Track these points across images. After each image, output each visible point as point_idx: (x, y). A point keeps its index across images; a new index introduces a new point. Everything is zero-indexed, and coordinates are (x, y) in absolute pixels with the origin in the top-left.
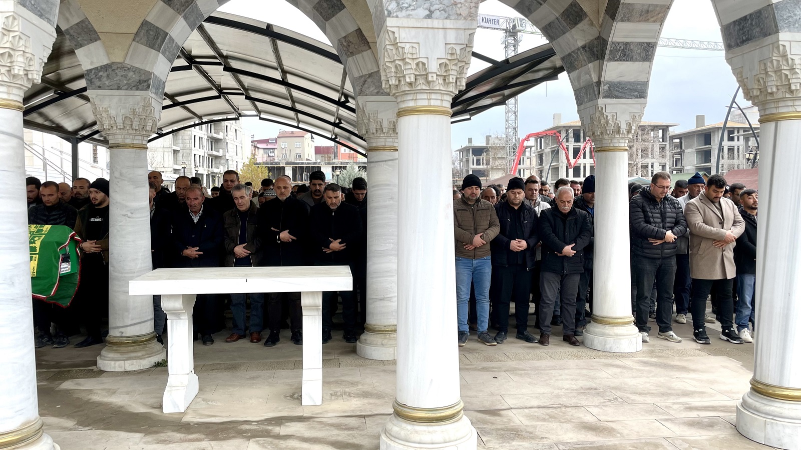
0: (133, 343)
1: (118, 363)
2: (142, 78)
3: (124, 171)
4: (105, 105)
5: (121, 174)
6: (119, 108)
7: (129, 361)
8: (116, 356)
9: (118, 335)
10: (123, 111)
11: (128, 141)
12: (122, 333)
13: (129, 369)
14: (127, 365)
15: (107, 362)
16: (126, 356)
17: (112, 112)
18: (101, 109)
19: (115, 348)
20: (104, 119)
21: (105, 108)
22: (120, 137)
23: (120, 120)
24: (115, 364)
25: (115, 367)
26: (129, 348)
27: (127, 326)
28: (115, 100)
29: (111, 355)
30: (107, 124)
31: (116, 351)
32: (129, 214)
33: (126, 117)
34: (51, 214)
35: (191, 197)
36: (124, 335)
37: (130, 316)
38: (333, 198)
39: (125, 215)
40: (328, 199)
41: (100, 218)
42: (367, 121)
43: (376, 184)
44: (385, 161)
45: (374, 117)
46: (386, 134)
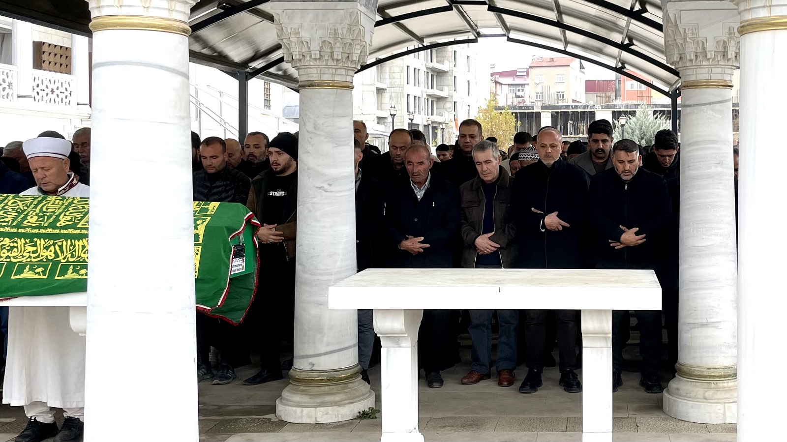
0: (329, 380)
1: (306, 410)
3: (320, 122)
4: (296, 23)
5: (316, 127)
6: (315, 29)
7: (322, 409)
8: (303, 400)
9: (308, 367)
10: (320, 33)
11: (326, 77)
12: (313, 365)
13: (321, 420)
14: (319, 414)
15: (290, 408)
16: (318, 400)
17: (305, 35)
18: (289, 31)
19: (302, 388)
20: (293, 45)
21: (295, 29)
22: (315, 71)
23: (315, 47)
24: (302, 412)
25: (302, 417)
26: (323, 388)
27: (320, 355)
28: (310, 15)
29: (297, 398)
30: (297, 53)
31: (304, 392)
32: (326, 187)
33: (324, 42)
34: (213, 185)
35: (413, 161)
36: (315, 368)
37: (325, 339)
38: (626, 163)
39: (320, 188)
40: (619, 165)
41: (282, 191)
42: (682, 42)
43: (694, 140)
44: (710, 104)
45: (693, 34)
46: (711, 60)
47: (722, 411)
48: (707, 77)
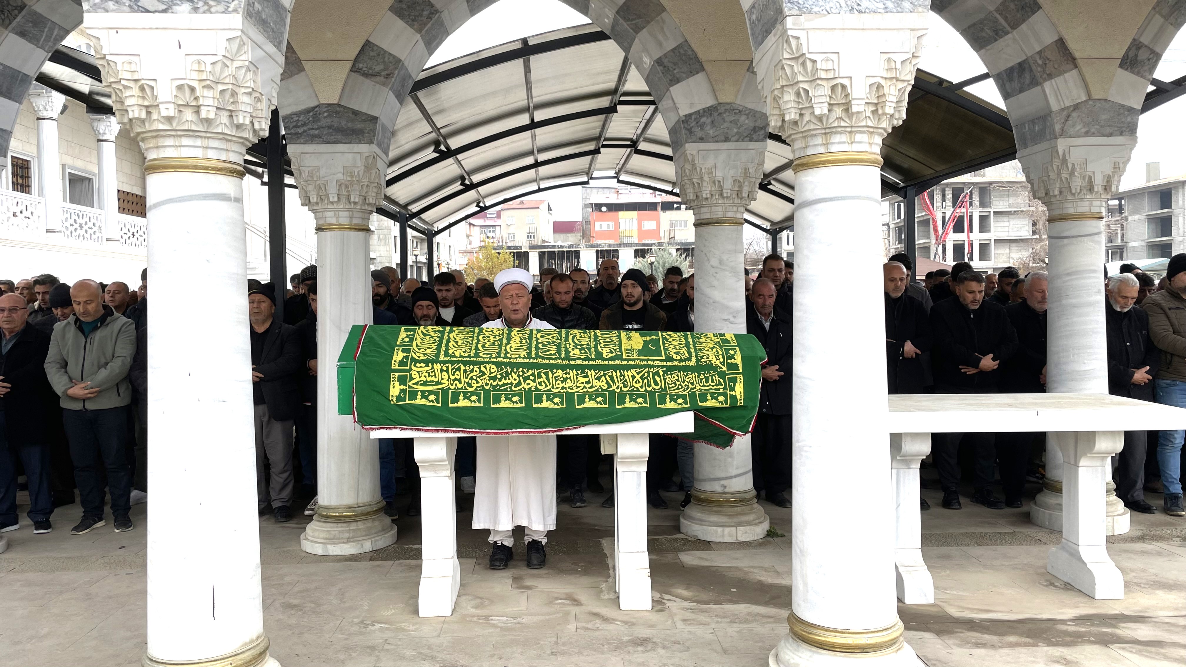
0: (740, 501)
1: (727, 530)
2: (757, 124)
3: (725, 257)
4: (709, 164)
5: (721, 262)
6: (728, 168)
7: (741, 528)
8: (721, 520)
9: (719, 489)
10: (732, 172)
11: (730, 215)
12: (725, 487)
13: (742, 539)
14: (739, 535)
15: (710, 528)
16: (736, 520)
17: (719, 175)
18: (703, 171)
19: (714, 509)
20: (705, 184)
21: (708, 169)
22: (720, 209)
23: (727, 186)
24: (723, 531)
25: (723, 536)
26: (736, 509)
27: (731, 478)
28: (723, 156)
29: (714, 518)
30: (708, 192)
31: (718, 513)
32: (732, 319)
33: (736, 180)
34: (566, 319)
36: (727, 490)
37: (735, 463)
38: (977, 293)
39: (726, 320)
40: (968, 295)
41: (637, 324)
42: (1068, 176)
43: (1074, 270)
44: (1090, 235)
45: (1080, 168)
46: (1076, 195)
47: (1111, 524)
48: (1086, 209)
